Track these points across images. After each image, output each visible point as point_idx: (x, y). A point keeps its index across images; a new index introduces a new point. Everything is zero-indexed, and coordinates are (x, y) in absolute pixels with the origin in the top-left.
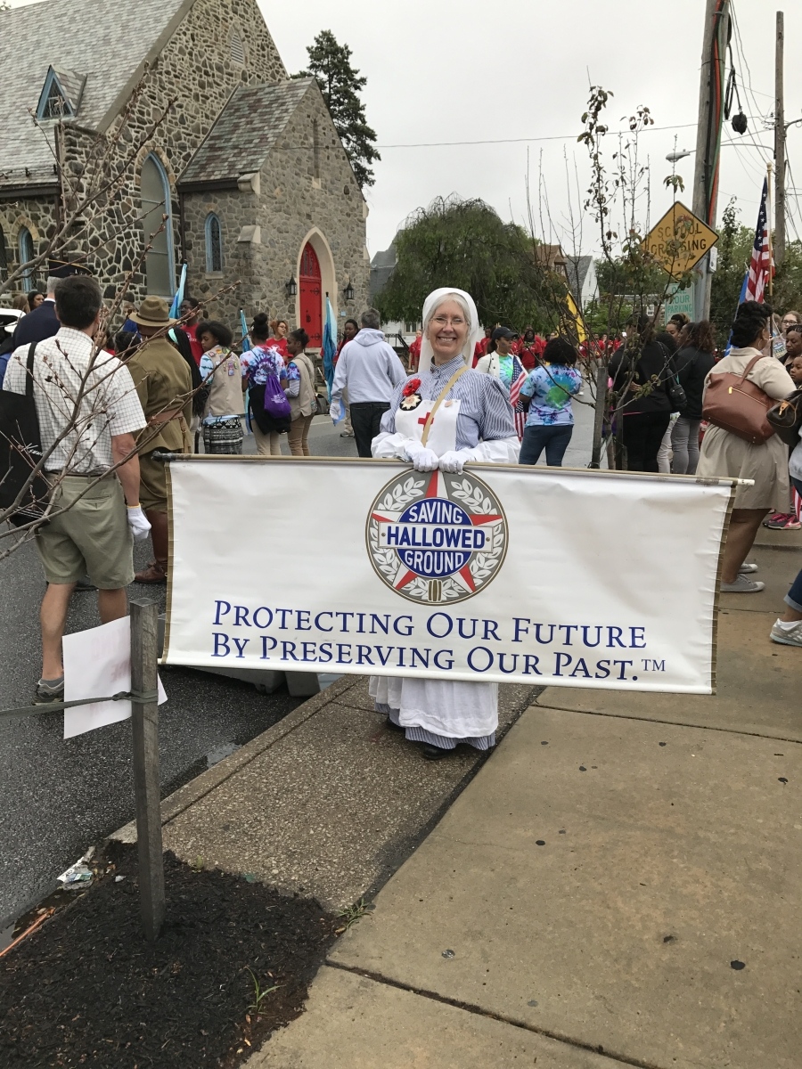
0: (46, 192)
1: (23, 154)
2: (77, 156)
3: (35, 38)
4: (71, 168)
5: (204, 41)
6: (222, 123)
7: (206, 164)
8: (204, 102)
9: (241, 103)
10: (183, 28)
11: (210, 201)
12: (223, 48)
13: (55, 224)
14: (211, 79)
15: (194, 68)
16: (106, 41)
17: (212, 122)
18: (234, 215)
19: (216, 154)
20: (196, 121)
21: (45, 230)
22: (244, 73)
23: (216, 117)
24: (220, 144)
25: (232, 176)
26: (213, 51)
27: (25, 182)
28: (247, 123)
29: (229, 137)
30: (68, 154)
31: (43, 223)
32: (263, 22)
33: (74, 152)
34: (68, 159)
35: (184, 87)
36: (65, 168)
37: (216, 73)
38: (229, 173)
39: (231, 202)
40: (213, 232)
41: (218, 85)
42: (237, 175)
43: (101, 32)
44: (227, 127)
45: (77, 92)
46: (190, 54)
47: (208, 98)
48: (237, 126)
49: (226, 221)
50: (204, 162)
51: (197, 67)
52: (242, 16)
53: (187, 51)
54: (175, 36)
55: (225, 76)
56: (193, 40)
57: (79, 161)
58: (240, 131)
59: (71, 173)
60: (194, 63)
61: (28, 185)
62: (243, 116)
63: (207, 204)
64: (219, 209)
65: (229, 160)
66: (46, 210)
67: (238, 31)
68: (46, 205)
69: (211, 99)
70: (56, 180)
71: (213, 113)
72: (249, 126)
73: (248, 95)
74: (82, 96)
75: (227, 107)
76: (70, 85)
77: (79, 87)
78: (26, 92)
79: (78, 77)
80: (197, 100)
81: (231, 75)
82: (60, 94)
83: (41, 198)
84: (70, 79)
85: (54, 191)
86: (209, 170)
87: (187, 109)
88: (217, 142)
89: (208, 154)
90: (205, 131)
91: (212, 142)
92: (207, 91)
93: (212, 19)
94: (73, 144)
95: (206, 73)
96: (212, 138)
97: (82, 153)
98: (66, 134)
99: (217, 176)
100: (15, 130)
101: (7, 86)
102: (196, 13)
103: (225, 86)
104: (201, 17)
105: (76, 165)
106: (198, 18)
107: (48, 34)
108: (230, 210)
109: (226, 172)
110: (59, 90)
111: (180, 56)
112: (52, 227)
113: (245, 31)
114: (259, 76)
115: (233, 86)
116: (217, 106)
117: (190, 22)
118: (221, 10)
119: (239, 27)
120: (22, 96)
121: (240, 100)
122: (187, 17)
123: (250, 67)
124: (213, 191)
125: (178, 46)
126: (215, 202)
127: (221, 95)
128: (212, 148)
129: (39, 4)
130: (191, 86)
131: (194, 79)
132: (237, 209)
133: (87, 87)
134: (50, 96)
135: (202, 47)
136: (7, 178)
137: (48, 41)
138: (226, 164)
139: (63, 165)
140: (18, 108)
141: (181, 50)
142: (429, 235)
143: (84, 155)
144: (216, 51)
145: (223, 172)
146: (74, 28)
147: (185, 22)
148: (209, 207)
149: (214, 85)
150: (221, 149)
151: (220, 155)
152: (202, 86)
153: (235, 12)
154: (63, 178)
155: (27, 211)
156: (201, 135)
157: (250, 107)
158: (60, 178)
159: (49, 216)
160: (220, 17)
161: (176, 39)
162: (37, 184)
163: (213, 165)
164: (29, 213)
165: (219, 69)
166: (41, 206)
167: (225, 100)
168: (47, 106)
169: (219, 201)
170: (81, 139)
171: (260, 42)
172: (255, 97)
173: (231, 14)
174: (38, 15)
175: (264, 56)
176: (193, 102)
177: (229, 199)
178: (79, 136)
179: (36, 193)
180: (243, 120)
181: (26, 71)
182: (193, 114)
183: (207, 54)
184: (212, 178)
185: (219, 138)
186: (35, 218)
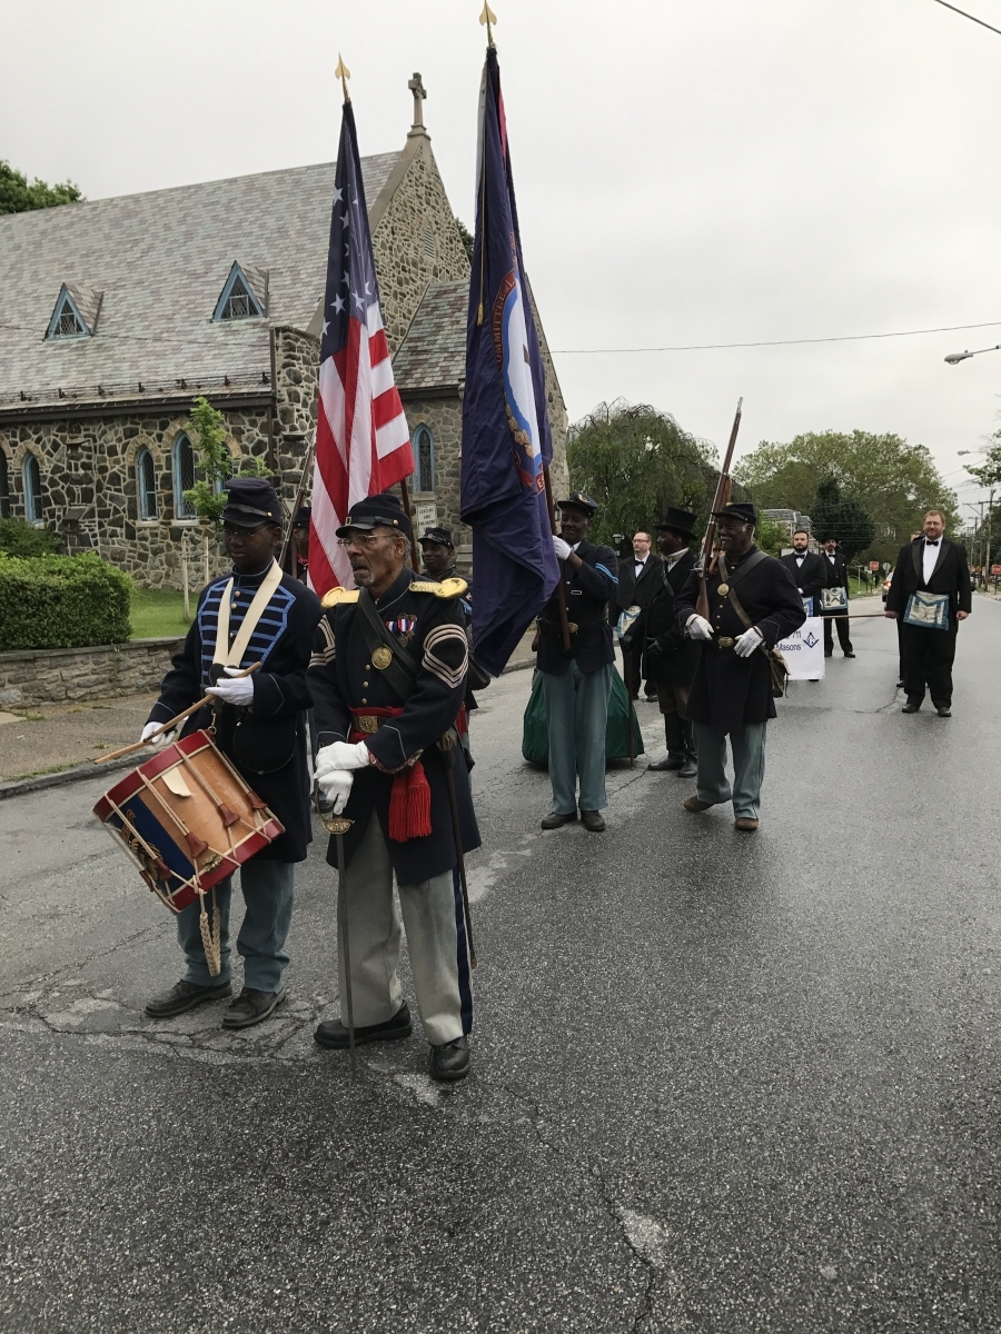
0: (257, 403)
1: (208, 360)
2: (295, 362)
3: (184, 228)
4: (289, 376)
5: (403, 235)
6: (419, 323)
7: (411, 370)
8: (402, 300)
9: (437, 301)
10: (385, 221)
11: (421, 411)
12: (418, 242)
13: (266, 439)
14: (407, 275)
15: (393, 264)
16: (282, 232)
17: (409, 322)
18: (451, 427)
19: (421, 357)
20: (395, 321)
21: (250, 446)
22: (435, 268)
23: (412, 317)
24: (421, 346)
25: (449, 383)
26: (409, 246)
27: (227, 392)
28: (453, 323)
29: (432, 338)
30: (287, 360)
31: (248, 439)
32: (450, 213)
33: (293, 358)
34: (285, 366)
35: (386, 284)
36: (281, 376)
37: (412, 268)
38: (444, 380)
39: (448, 412)
40: (421, 447)
41: (414, 281)
42: (455, 382)
43: (271, 222)
44: (426, 327)
45: (263, 290)
46: (391, 248)
47: (405, 296)
48: (439, 327)
49: (440, 433)
50: (408, 367)
51: (397, 263)
52: (434, 208)
53: (388, 245)
54: (378, 229)
55: (420, 272)
56: (393, 233)
57: (297, 368)
58: (446, 332)
59: (288, 381)
60: (394, 258)
61: (232, 395)
62: (445, 316)
63: (416, 415)
64: (432, 421)
65: (441, 364)
66: (253, 423)
67: (430, 223)
68: (254, 417)
69: (408, 296)
70: (269, 389)
71: (410, 312)
72: (455, 327)
73: (445, 292)
74: (267, 294)
75: (422, 306)
76: (256, 282)
77: (263, 285)
78: (189, 289)
79: (261, 273)
80: (396, 298)
81: (424, 270)
82: (246, 292)
83: (246, 410)
84: (256, 277)
85: (268, 402)
86: (416, 376)
87: (388, 309)
88: (419, 344)
89: (411, 358)
90: (403, 330)
91: (412, 344)
92: (405, 289)
93: (409, 211)
94: (292, 348)
95: (404, 269)
96: (411, 340)
97: (299, 359)
98: (285, 338)
99: (429, 383)
100: (186, 333)
101: (160, 282)
102: (395, 205)
103: (419, 282)
104: (400, 208)
105: (295, 372)
106: (397, 209)
107: (200, 224)
108: (446, 421)
109: (440, 378)
110: (243, 288)
111: (382, 251)
112: (260, 442)
113: (437, 223)
114: (448, 272)
115: (426, 282)
116: (412, 304)
117: (390, 214)
118: (416, 201)
119: (432, 219)
120: (186, 294)
121: (436, 297)
122: (388, 209)
123: (441, 262)
124: (424, 400)
125: (381, 240)
126: (427, 412)
127: (416, 293)
128: (413, 351)
129: (177, 189)
130: (391, 284)
131: (394, 276)
132: (454, 420)
133: (270, 284)
134: (232, 294)
135: (400, 241)
136: (199, 387)
137: (202, 232)
138: (437, 369)
139: (279, 373)
140: (183, 307)
141: (383, 245)
143: (301, 362)
144: (412, 245)
145: (435, 379)
146: (234, 218)
147: (386, 214)
148: (418, 418)
149: (411, 282)
150: (425, 351)
151: (426, 360)
152: (400, 283)
153: (428, 203)
154: (278, 387)
155: (227, 424)
156: (400, 337)
157: (450, 304)
158: (274, 387)
159: (256, 430)
160: (416, 208)
161: (379, 233)
162: (243, 394)
163: (419, 370)
164: (230, 427)
165: (415, 264)
166: (246, 419)
167: (419, 298)
168: (228, 306)
169: (432, 411)
170: (299, 343)
171: (448, 235)
172: (454, 295)
173: (425, 205)
174: (179, 202)
175: (452, 249)
176: (393, 301)
177: (445, 409)
178: (297, 340)
179: (244, 404)
180: (446, 319)
181: (180, 265)
182: (393, 313)
183: (404, 249)
184: (423, 385)
185: (420, 339)
186: (238, 433)
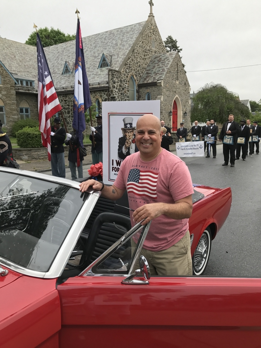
0: (105, 89)
1: (96, 78)
2: (114, 78)
3: (94, 45)
4: (112, 82)
5: (146, 43)
6: (150, 66)
7: (146, 78)
8: (145, 60)
9: (155, 60)
10: (140, 40)
11: (148, 89)
12: (150, 45)
13: (107, 98)
14: (147, 54)
15: (143, 51)
16: (116, 44)
17: (147, 66)
18: (155, 93)
19: (149, 75)
20: (143, 66)
21: (104, 99)
22: (155, 51)
23: (148, 64)
24: (149, 72)
25: (155, 81)
26: (147, 46)
27: (99, 86)
28: (158, 65)
29: (152, 70)
30: (112, 78)
31: (103, 97)
32: (160, 36)
33: (113, 77)
34: (112, 79)
35: (140, 56)
36: (111, 82)
37: (148, 52)
38: (154, 80)
39: (154, 89)
40: (148, 98)
41: (149, 55)
42: (156, 81)
43: (114, 42)
44: (151, 67)
45: (110, 60)
46: (142, 47)
47: (146, 59)
48: (154, 67)
49: (153, 94)
50: (145, 78)
51: (144, 51)
52: (155, 35)
53: (141, 46)
54: (138, 42)
55: (150, 52)
56: (143, 43)
57: (114, 79)
58: (156, 68)
59: (112, 83)
60: (143, 50)
61: (100, 87)
62: (156, 64)
63: (147, 90)
64: (150, 91)
65: (153, 76)
66: (104, 94)
68: (104, 92)
69: (147, 59)
70: (108, 85)
71: (147, 63)
72: (158, 66)
73: (157, 57)
74: (111, 61)
75: (151, 61)
76: (108, 58)
77: (110, 59)
78: (94, 61)
79: (110, 56)
80: (143, 60)
81: (152, 52)
82: (106, 61)
83: (103, 91)
84: (108, 57)
85: (107, 88)
86: (147, 80)
87: (141, 63)
88: (149, 71)
89: (147, 75)
90: (145, 68)
91: (147, 72)
92: (146, 57)
93: (148, 36)
94: (113, 75)
95: (146, 52)
96: (147, 70)
97: (115, 77)
98: (112, 72)
99: (150, 81)
100: (92, 72)
101: (88, 59)
103: (150, 55)
104: (145, 36)
105: (114, 81)
106: (144, 37)
107: (98, 44)
108: (154, 91)
109: (153, 80)
110: (105, 60)
111: (139, 48)
112: (106, 98)
113: (156, 39)
114: (159, 52)
115: (152, 55)
116: (148, 61)
118: (150, 34)
119: (154, 38)
120: (93, 62)
121: (155, 59)
122: (141, 37)
123: (157, 49)
124: (148, 86)
125: (139, 45)
126: (149, 89)
127: (149, 58)
128: (147, 73)
129: (94, 35)
130: (142, 56)
131: (143, 54)
132: (156, 91)
133: (112, 58)
134: (103, 61)
135: (145, 45)
136: (93, 85)
137: (98, 46)
138: (152, 78)
139: (110, 81)
140: (92, 65)
141: (140, 46)
142: (205, 95)
143: (116, 78)
144: (148, 45)
145: (152, 80)
146: (106, 42)
147: (141, 38)
148: (147, 91)
150: (150, 73)
151: (150, 75)
152: (145, 56)
153: (153, 34)
154: (110, 85)
155: (99, 94)
156: (144, 70)
157: (158, 60)
158: (109, 85)
159: (105, 95)
160: (150, 36)
161: (138, 43)
162: (102, 87)
163: (148, 78)
164: (99, 95)
165: (149, 50)
166: (103, 93)
167: (150, 59)
168: (102, 64)
169: (151, 89)
170: (115, 73)
171: (159, 42)
172: (159, 58)
173: (152, 35)
174: (94, 38)
175: (160, 46)
176: (142, 61)
177: (154, 88)
178: (114, 73)
179: (102, 89)
180: (156, 65)
181: (93, 55)
183: (146, 47)
184: (148, 82)
185: (149, 70)
186: (101, 96)
